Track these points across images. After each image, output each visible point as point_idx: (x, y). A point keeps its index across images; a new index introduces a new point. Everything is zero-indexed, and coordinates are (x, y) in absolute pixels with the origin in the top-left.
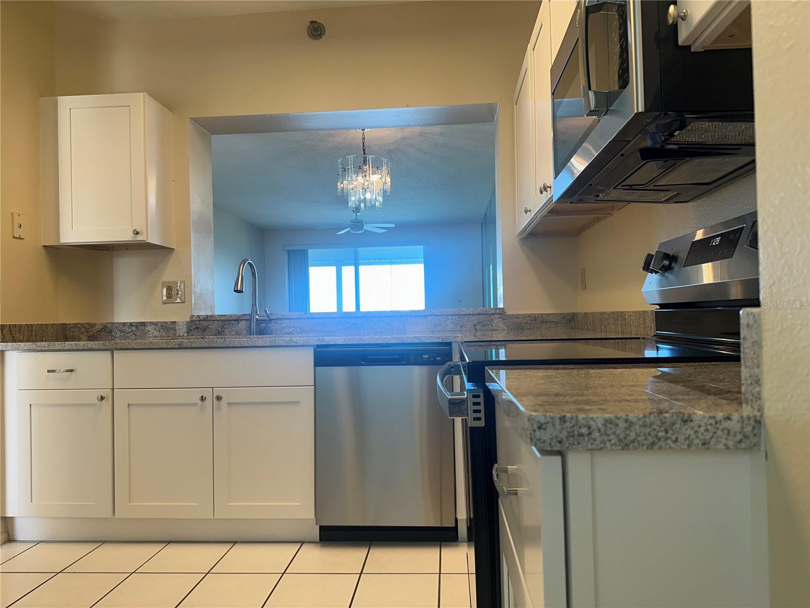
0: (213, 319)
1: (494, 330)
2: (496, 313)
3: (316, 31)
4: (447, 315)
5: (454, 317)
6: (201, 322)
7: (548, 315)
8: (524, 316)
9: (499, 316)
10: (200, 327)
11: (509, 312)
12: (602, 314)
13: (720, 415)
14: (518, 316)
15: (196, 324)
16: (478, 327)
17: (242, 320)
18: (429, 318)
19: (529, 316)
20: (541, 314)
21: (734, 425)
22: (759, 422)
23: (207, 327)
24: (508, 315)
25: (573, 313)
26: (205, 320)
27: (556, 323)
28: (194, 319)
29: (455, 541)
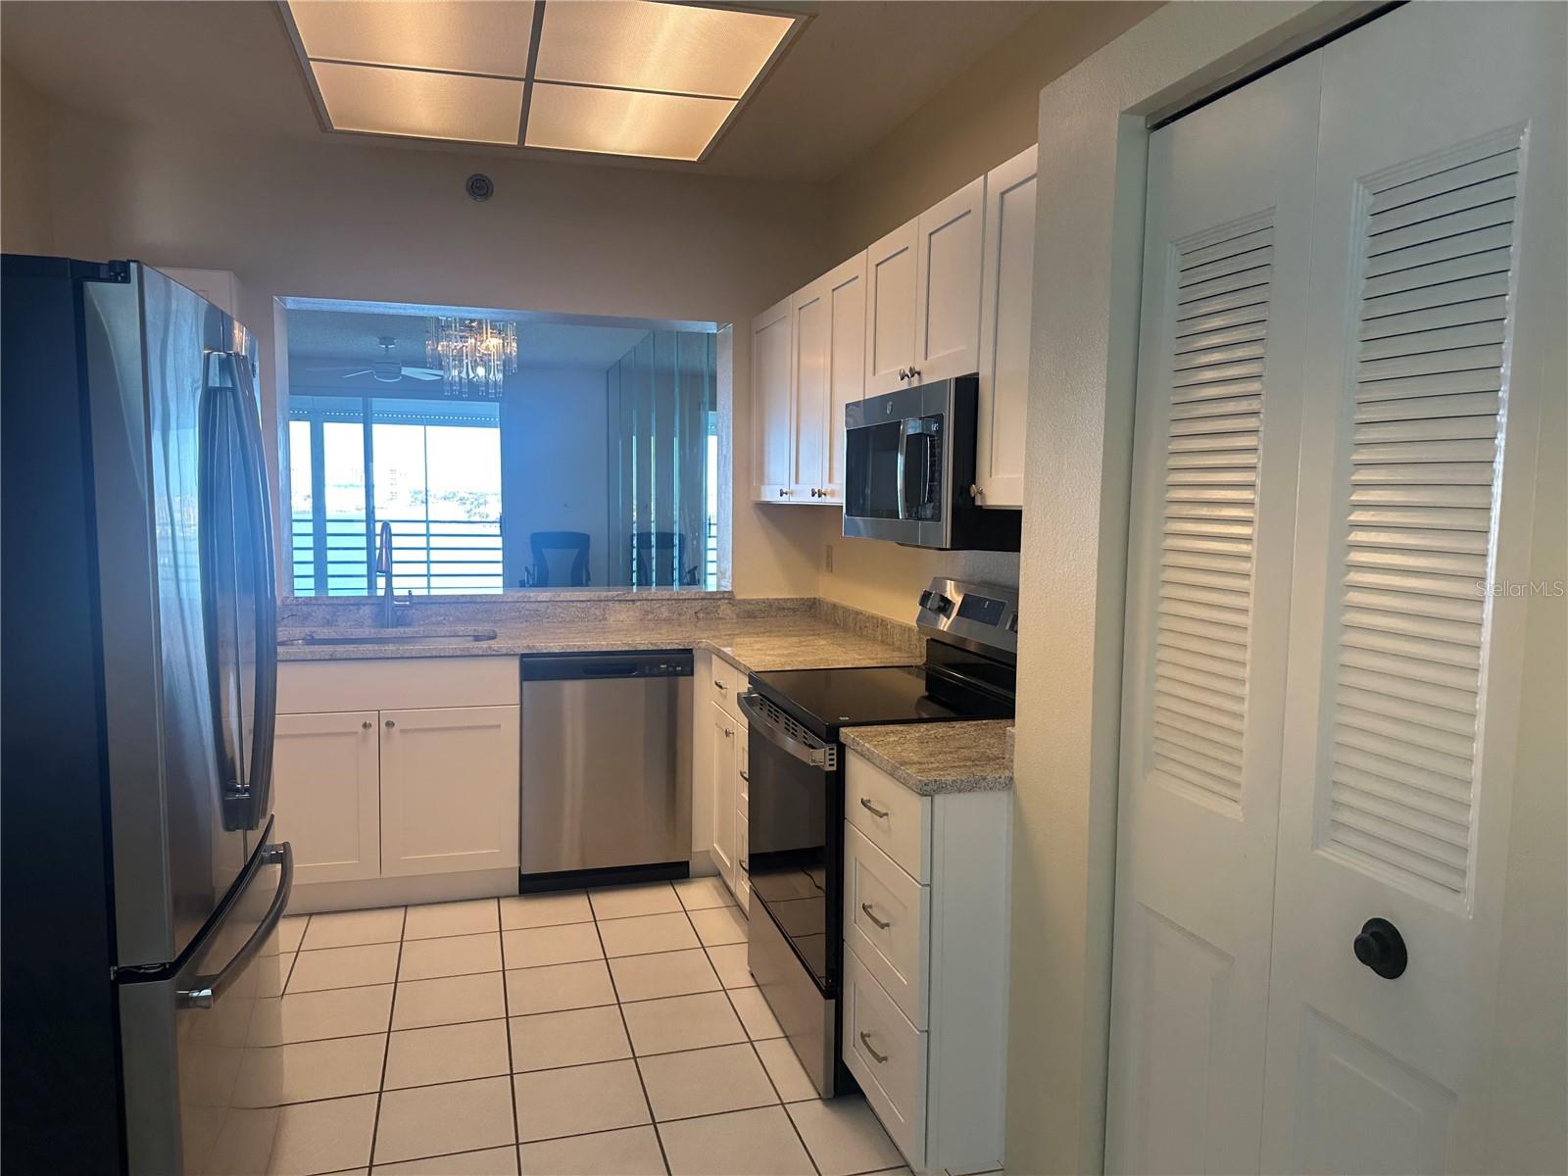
0: (319, 602)
1: (721, 619)
2: (723, 598)
3: (480, 188)
4: (662, 600)
5: (670, 603)
6: (299, 607)
7: (786, 600)
8: (757, 602)
9: (727, 601)
10: (299, 614)
11: (739, 596)
12: (858, 613)
13: (997, 776)
14: (748, 602)
15: (291, 610)
16: (701, 615)
17: (364, 605)
18: (638, 603)
19: (763, 601)
20: (776, 599)
21: (1002, 780)
22: (1012, 779)
23: (310, 614)
24: (739, 600)
25: (815, 599)
26: (306, 604)
27: (794, 610)
28: (288, 602)
29: (683, 878)
